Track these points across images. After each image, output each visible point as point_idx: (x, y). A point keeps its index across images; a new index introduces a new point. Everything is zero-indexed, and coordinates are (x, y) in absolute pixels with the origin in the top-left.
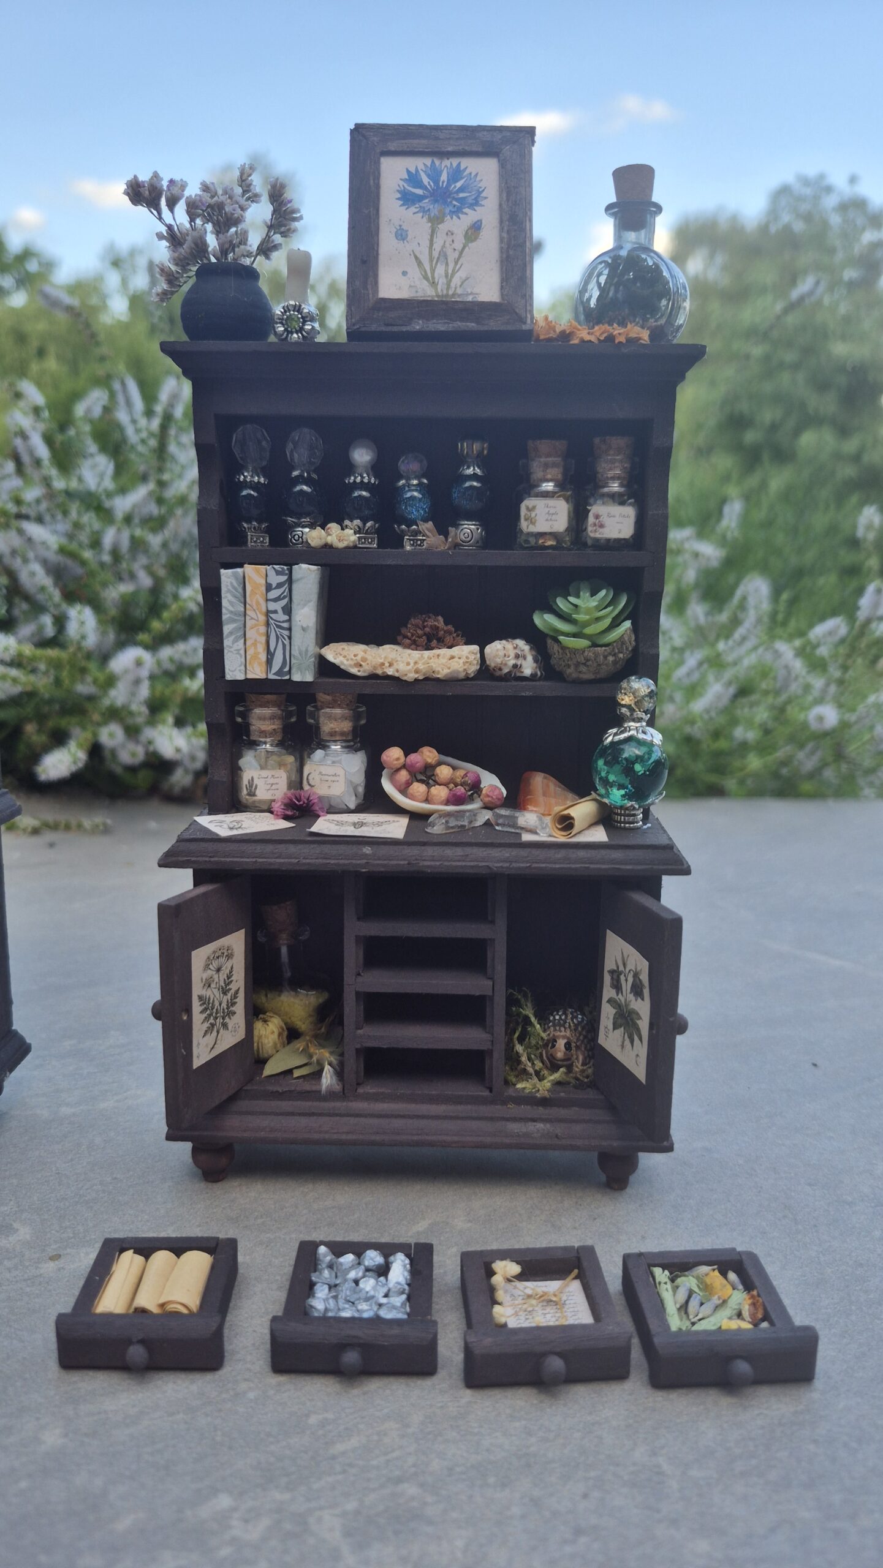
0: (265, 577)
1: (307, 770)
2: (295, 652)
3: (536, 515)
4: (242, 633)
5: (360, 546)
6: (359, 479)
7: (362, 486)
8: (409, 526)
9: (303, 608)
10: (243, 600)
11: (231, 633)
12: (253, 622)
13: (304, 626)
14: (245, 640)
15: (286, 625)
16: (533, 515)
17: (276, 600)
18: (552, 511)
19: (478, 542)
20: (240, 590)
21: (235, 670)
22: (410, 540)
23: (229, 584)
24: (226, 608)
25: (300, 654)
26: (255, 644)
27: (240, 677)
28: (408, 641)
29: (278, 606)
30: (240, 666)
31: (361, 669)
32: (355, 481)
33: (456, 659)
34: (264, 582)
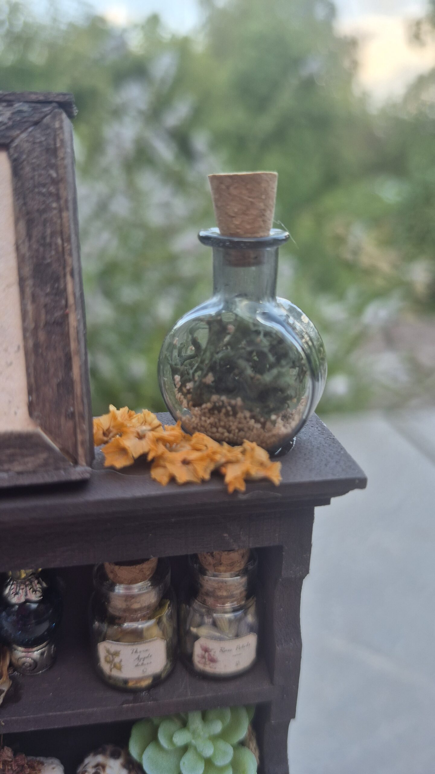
3: (121, 661)
16: (117, 660)
18: (142, 656)
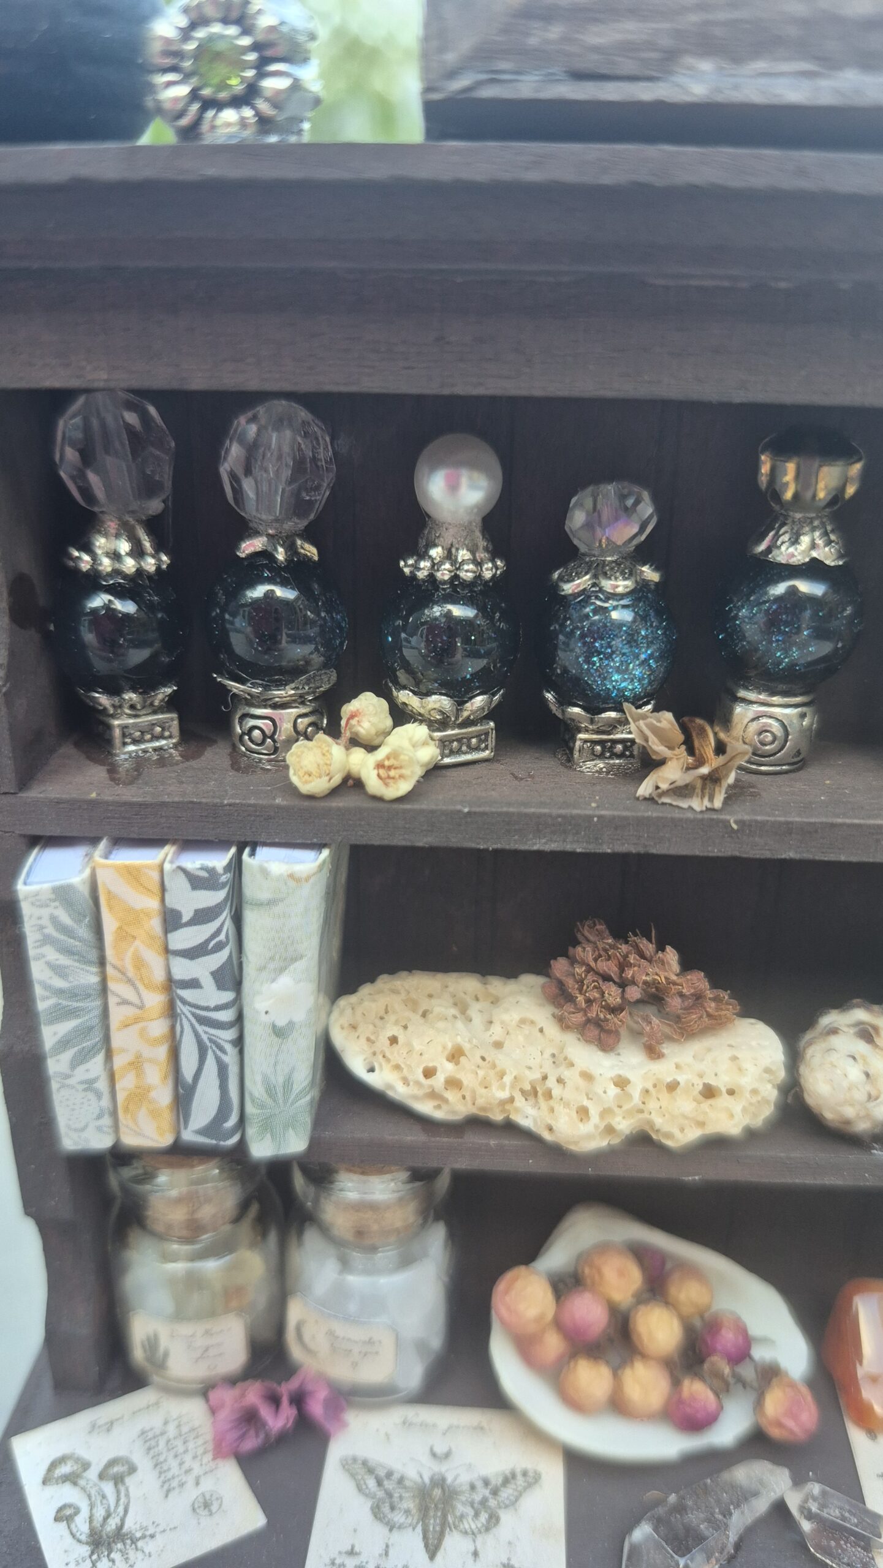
0: (156, 888)
1: (295, 1312)
2: (255, 1087)
4: (97, 1037)
5: (447, 760)
6: (444, 573)
7: (458, 590)
8: (593, 710)
9: (273, 980)
10: (93, 955)
11: (64, 1044)
12: (129, 1012)
13: (281, 1023)
14: (109, 1056)
15: (226, 1016)
17: (192, 953)
19: (799, 753)
20: (84, 931)
21: (83, 1129)
22: (594, 742)
23: (45, 922)
24: (47, 987)
25: (270, 1090)
26: (137, 1065)
27: (100, 1142)
28: (579, 1018)
29: (203, 969)
30: (99, 1117)
31: (445, 1107)
32: (431, 577)
33: (724, 1101)
34: (154, 904)
